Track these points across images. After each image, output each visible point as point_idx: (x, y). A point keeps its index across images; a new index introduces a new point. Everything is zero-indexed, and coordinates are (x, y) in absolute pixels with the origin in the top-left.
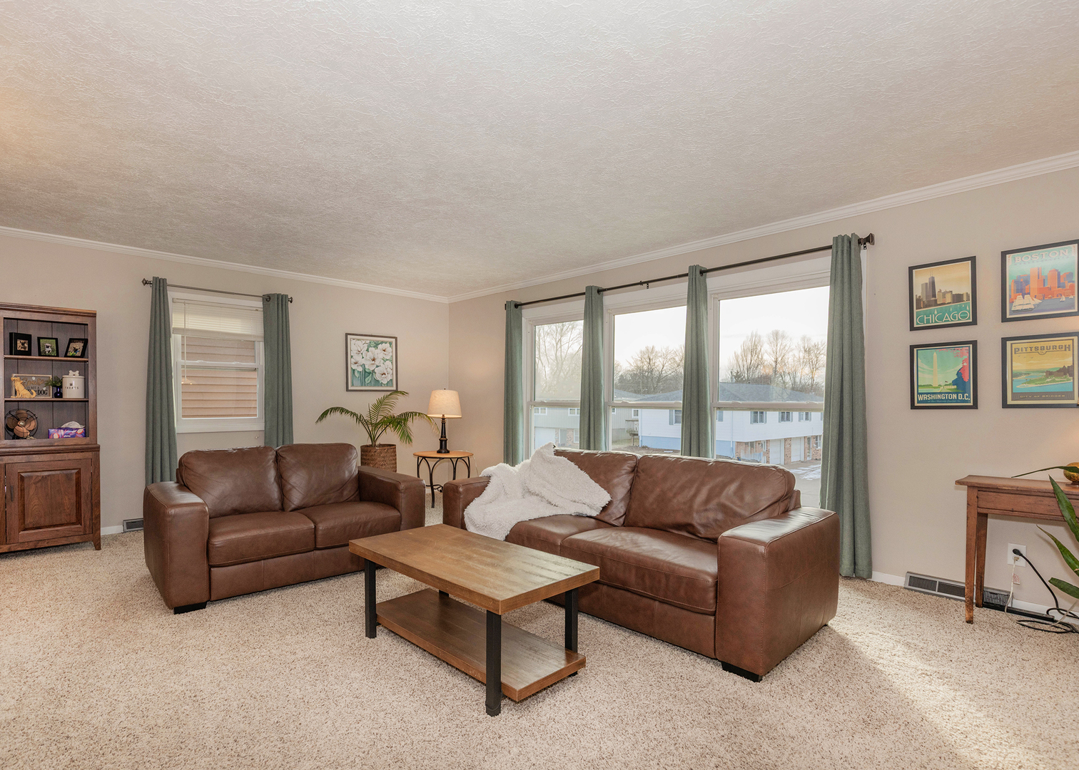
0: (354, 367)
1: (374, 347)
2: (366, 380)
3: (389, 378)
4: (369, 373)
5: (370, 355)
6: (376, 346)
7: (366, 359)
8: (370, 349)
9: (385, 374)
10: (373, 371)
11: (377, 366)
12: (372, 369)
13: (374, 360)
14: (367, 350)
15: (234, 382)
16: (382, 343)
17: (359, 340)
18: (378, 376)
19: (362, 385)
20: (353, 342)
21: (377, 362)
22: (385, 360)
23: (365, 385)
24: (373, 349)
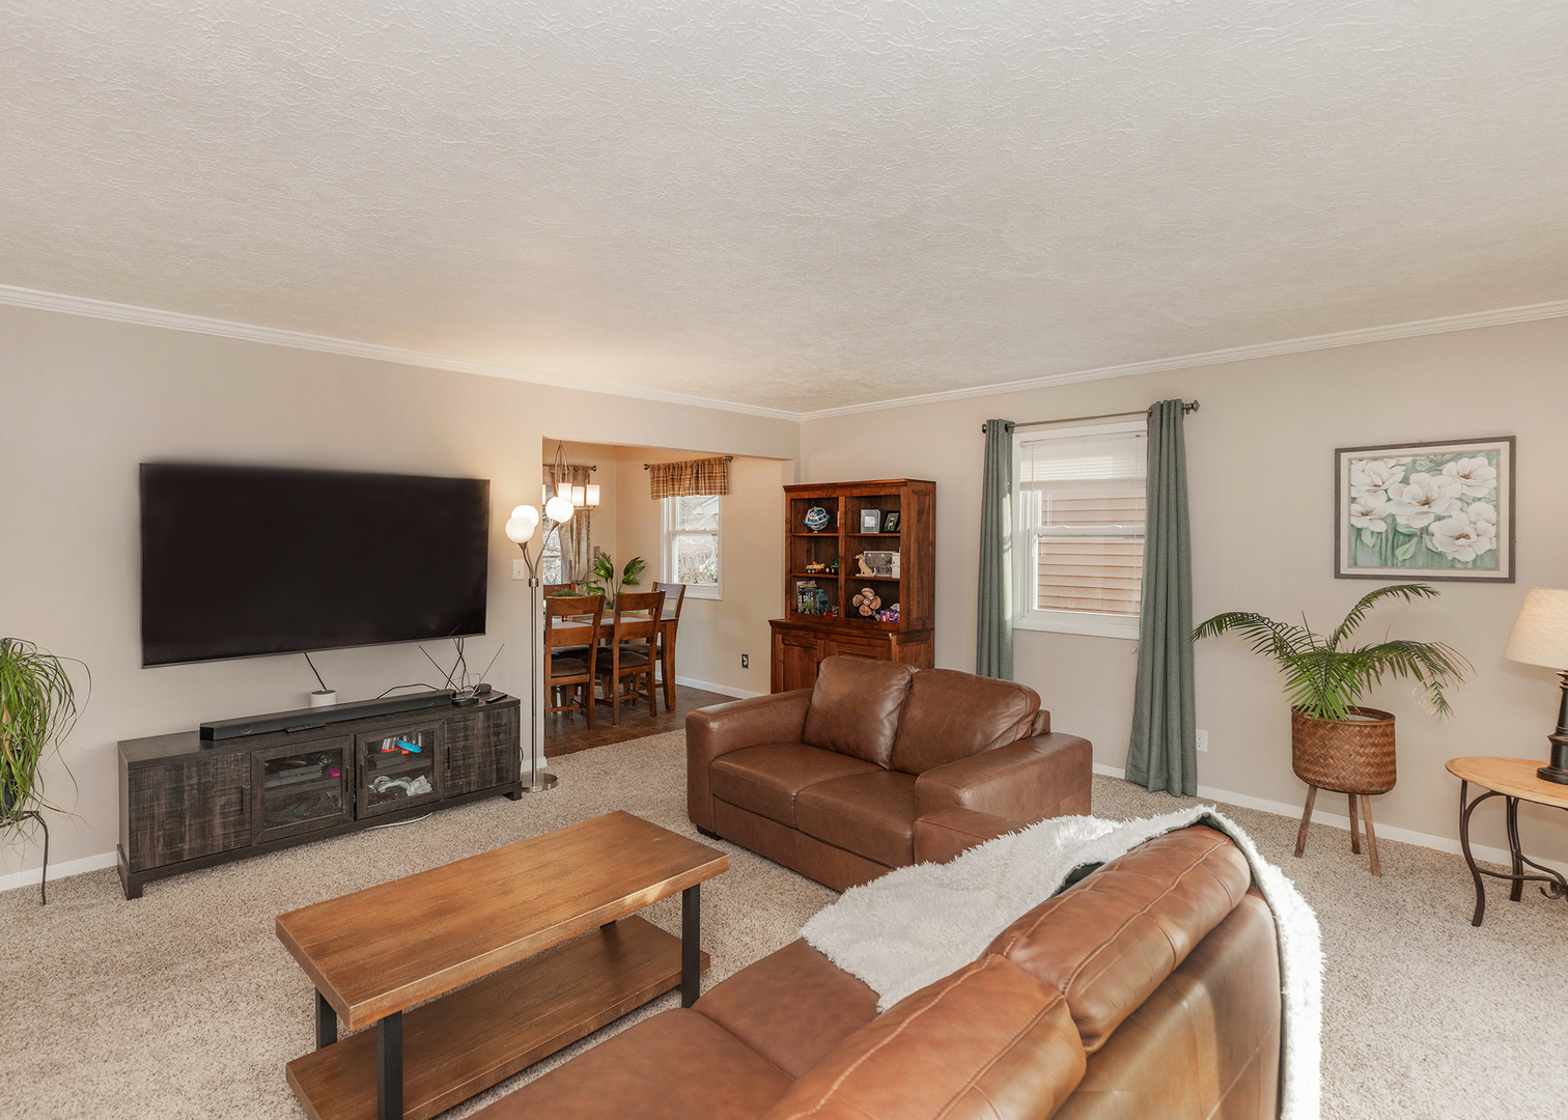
0: (1359, 523)
1: (1429, 470)
2: (1399, 552)
3: (1485, 545)
4: (1410, 536)
5: (1415, 490)
6: (1436, 467)
7: (1400, 504)
8: (1413, 477)
9: (1466, 536)
10: (1425, 530)
11: (1439, 518)
12: (1418, 524)
13: (1426, 503)
14: (1405, 481)
15: (1102, 562)
16: (1458, 456)
17: (1375, 459)
18: (1440, 543)
19: (1384, 565)
20: (1357, 466)
21: (1438, 508)
22: (1466, 502)
23: (1393, 566)
24: (1425, 477)
